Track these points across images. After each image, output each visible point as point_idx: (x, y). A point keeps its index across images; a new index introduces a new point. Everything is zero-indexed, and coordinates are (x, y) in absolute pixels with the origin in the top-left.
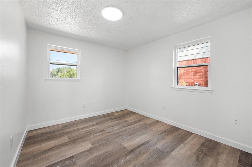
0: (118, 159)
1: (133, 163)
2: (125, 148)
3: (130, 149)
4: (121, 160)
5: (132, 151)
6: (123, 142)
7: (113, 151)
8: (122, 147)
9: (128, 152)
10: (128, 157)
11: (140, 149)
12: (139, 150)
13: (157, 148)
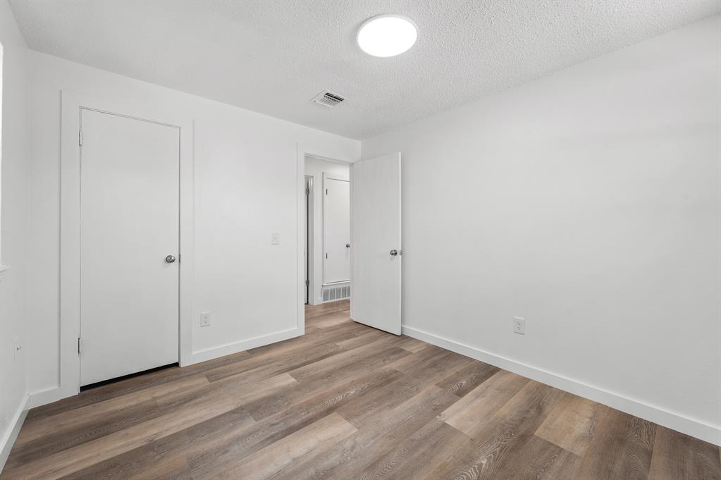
0: (363, 394)
1: (331, 389)
2: (348, 418)
3: (334, 415)
4: (355, 394)
5: (329, 411)
6: (355, 435)
7: (378, 408)
8: (355, 420)
9: (339, 409)
10: (340, 398)
11: (307, 416)
12: (310, 414)
13: (256, 421)
